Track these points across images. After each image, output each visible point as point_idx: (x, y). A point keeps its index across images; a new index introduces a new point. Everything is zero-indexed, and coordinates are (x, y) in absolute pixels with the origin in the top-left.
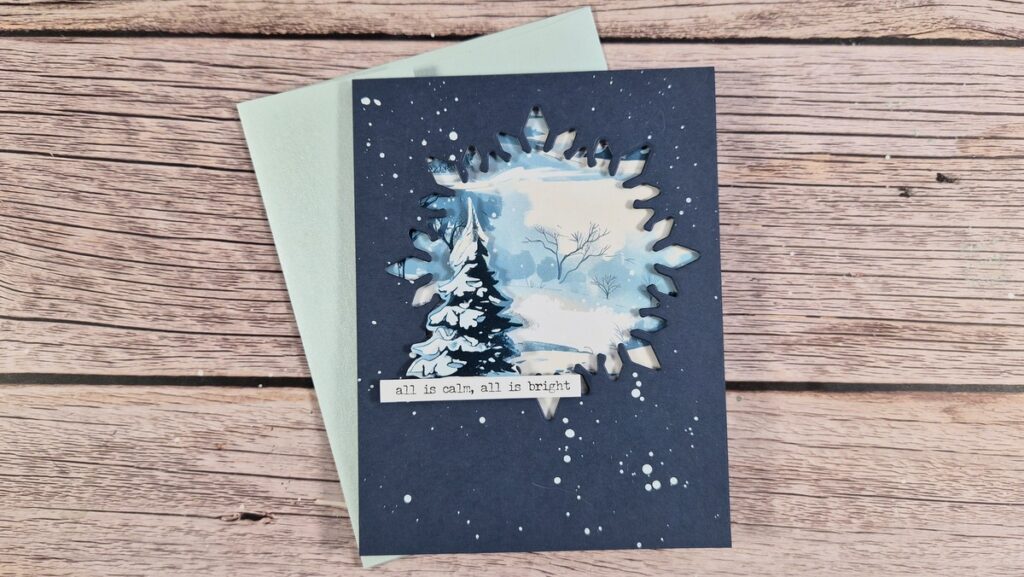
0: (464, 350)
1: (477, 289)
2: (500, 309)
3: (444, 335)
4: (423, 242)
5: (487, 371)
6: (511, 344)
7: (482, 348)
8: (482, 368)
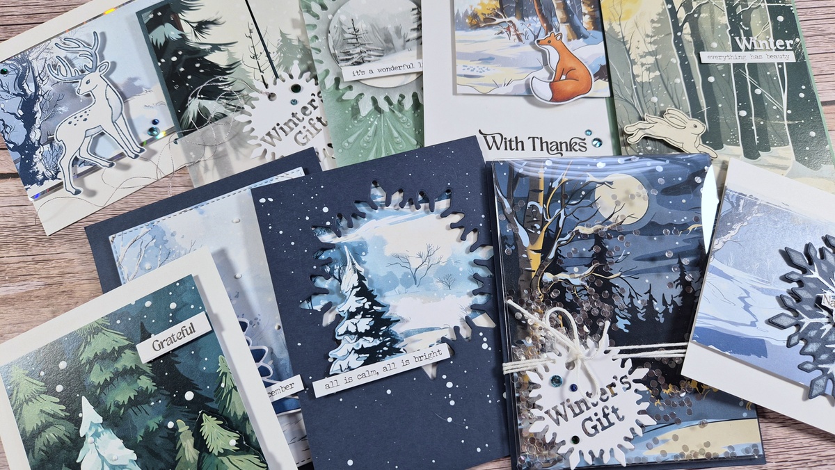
0: (365, 347)
1: (364, 304)
2: (383, 313)
3: (349, 340)
4: (321, 283)
5: (384, 357)
6: (396, 335)
7: (377, 342)
8: (380, 356)
